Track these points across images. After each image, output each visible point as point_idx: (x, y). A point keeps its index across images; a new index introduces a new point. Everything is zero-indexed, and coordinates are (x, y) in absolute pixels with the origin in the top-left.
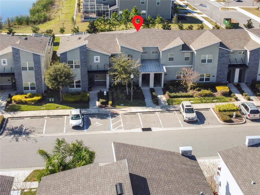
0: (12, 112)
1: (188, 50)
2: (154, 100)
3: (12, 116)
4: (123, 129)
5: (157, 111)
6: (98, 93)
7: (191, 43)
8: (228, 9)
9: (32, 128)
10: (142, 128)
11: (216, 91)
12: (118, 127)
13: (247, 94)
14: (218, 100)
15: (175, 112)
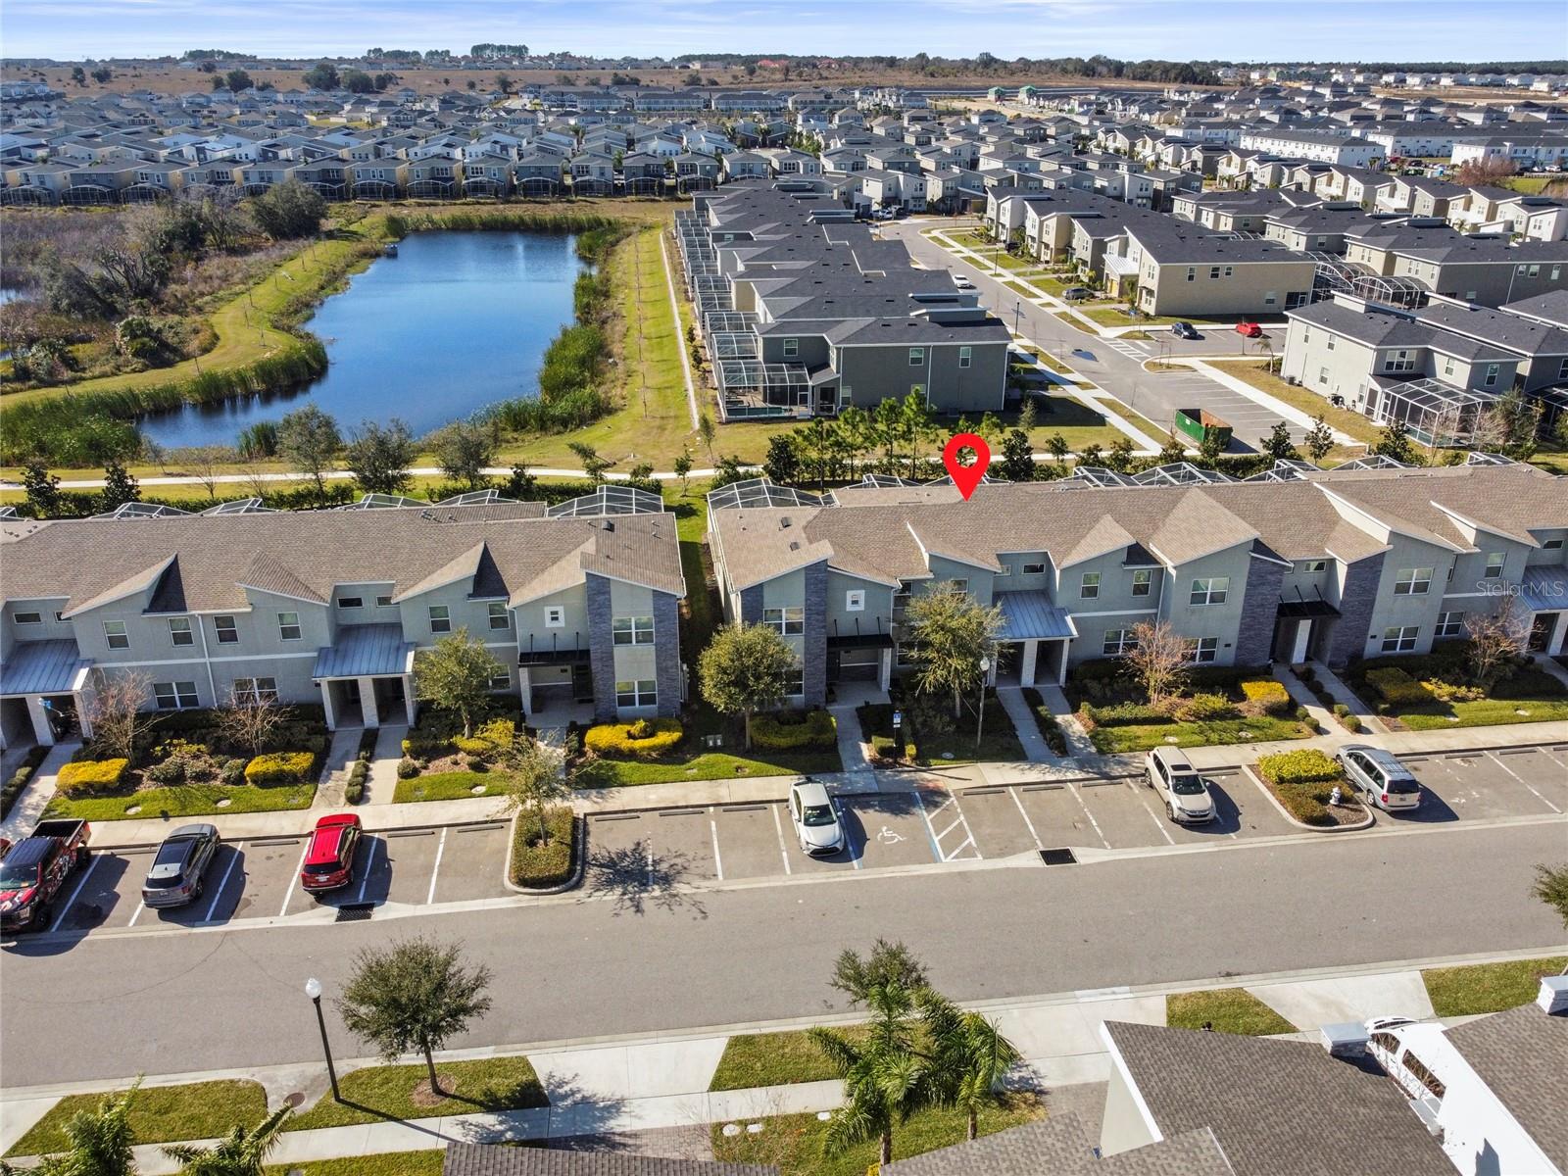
0: (594, 792)
1: (1147, 563)
2: (1048, 736)
3: (597, 808)
4: (980, 857)
5: (1071, 781)
6: (858, 710)
7: (1149, 537)
8: (1169, 367)
9: (676, 857)
10: (1041, 852)
11: (1242, 697)
12: (961, 848)
13: (1345, 708)
14: (1257, 733)
15: (1128, 780)
